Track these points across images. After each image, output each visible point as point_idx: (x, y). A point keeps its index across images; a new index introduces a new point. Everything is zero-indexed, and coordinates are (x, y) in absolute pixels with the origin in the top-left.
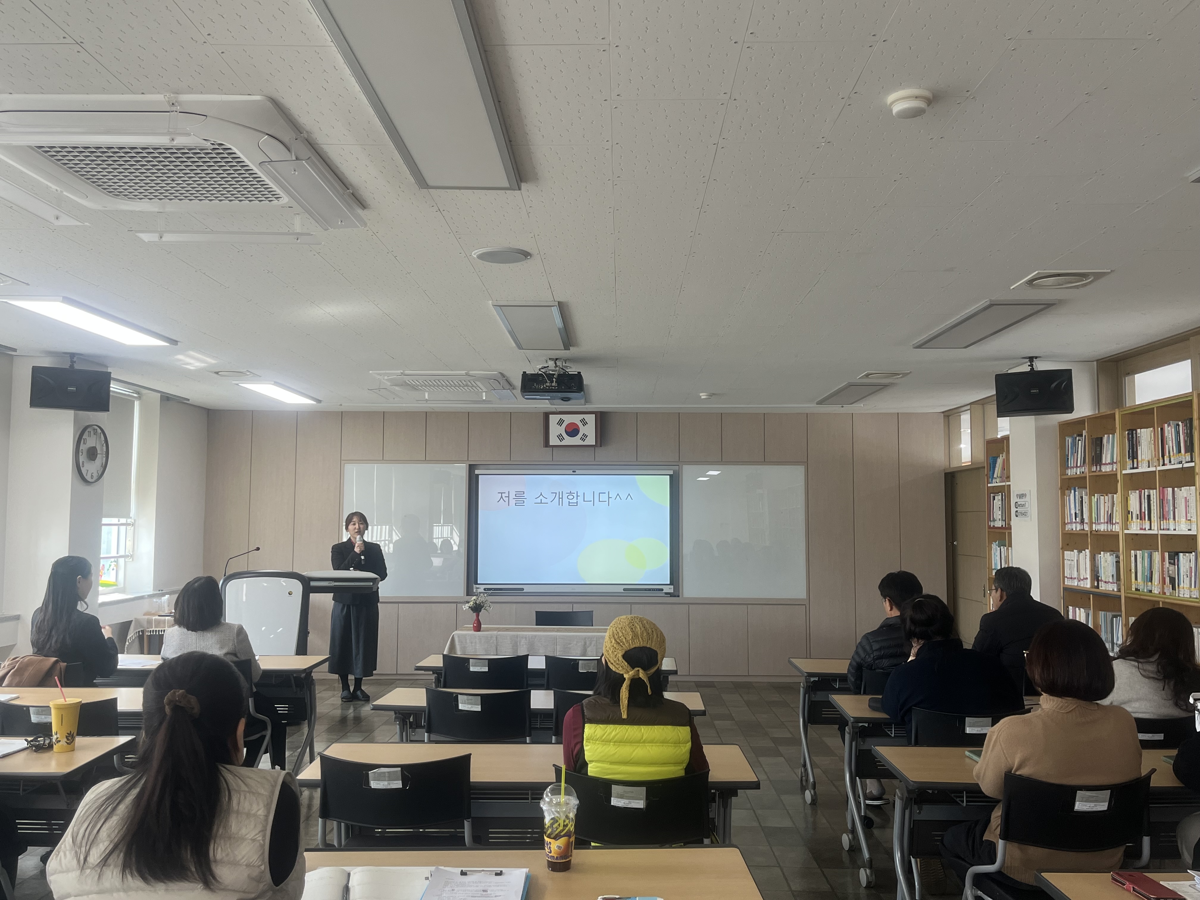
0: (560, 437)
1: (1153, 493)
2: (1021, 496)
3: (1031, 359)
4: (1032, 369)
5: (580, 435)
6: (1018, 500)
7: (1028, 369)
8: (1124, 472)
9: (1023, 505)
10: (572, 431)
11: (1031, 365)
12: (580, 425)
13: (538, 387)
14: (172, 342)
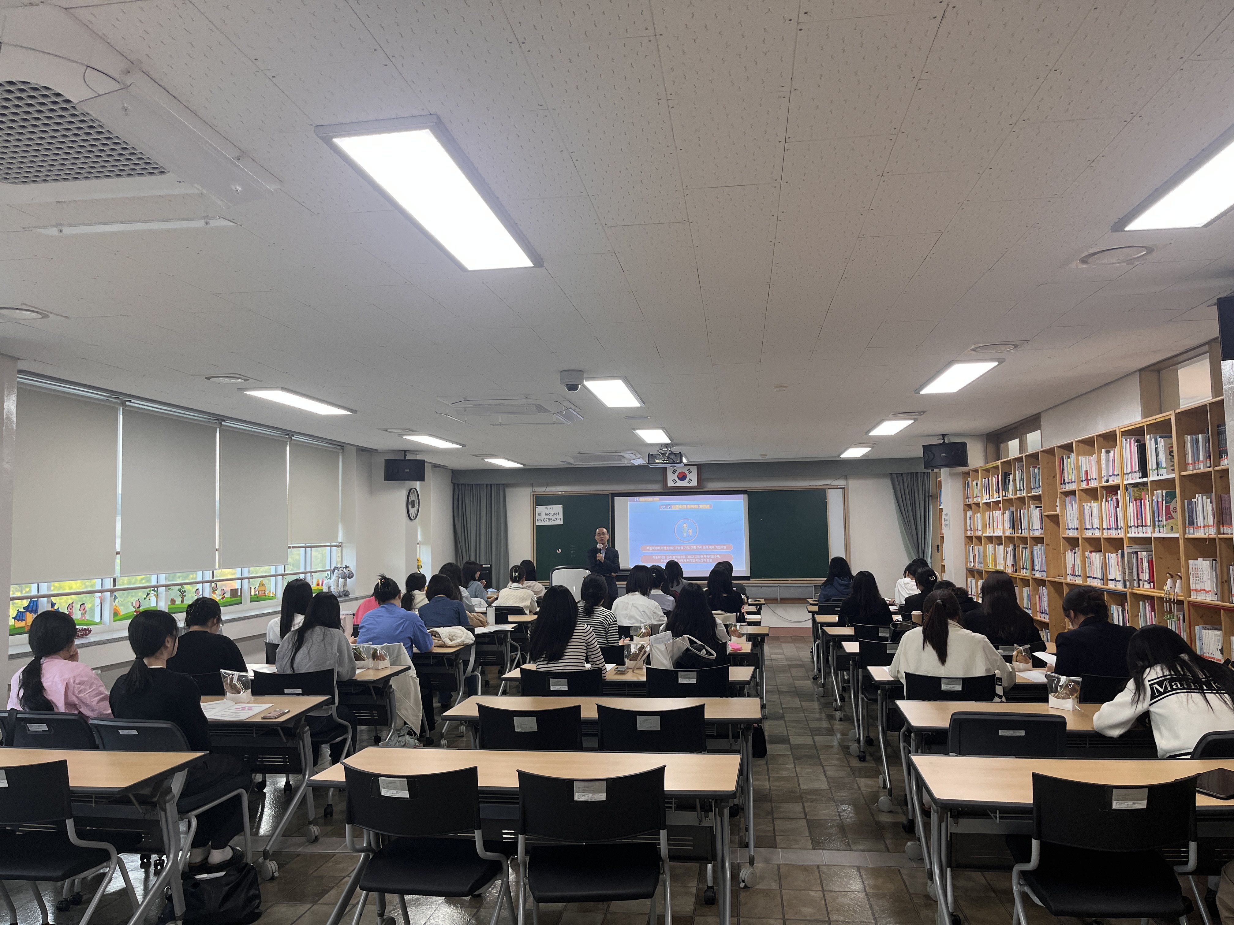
0: (674, 481)
1: (991, 513)
2: (946, 515)
3: (943, 436)
4: (944, 442)
5: (687, 479)
6: (945, 517)
7: (941, 442)
8: (983, 502)
9: (947, 520)
10: (682, 477)
11: (944, 439)
12: (687, 473)
13: (657, 461)
14: (464, 446)
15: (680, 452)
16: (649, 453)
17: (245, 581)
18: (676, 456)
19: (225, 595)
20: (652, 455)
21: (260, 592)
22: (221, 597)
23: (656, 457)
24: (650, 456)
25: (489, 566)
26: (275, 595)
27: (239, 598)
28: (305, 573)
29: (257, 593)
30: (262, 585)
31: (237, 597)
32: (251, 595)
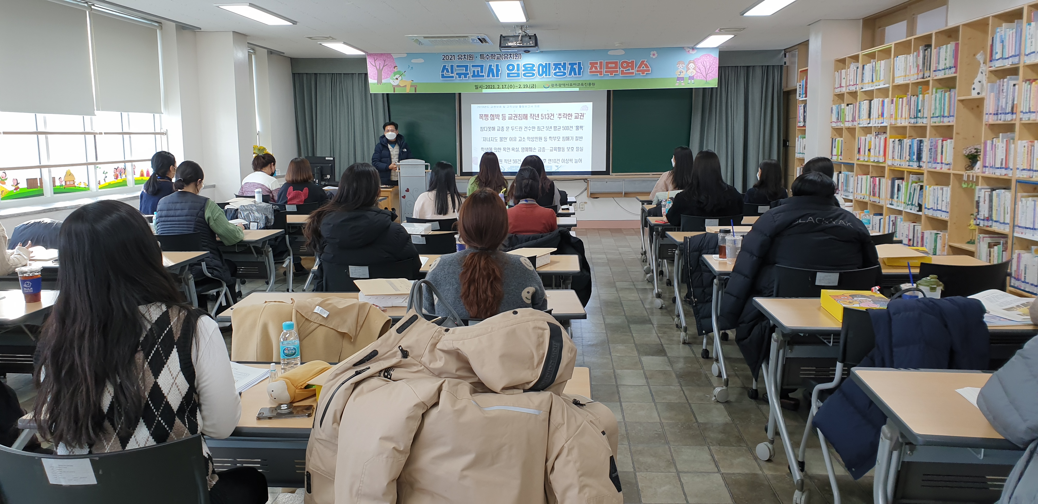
13: (510, 44)
14: (294, 23)
15: (535, 35)
16: (501, 35)
17: (45, 171)
18: (530, 38)
19: (19, 185)
20: (504, 37)
21: (68, 183)
22: (14, 188)
23: (508, 40)
24: (503, 39)
25: (332, 159)
26: (88, 185)
27: (39, 189)
28: (125, 162)
29: (64, 183)
30: (69, 174)
31: (37, 187)
32: (54, 186)
